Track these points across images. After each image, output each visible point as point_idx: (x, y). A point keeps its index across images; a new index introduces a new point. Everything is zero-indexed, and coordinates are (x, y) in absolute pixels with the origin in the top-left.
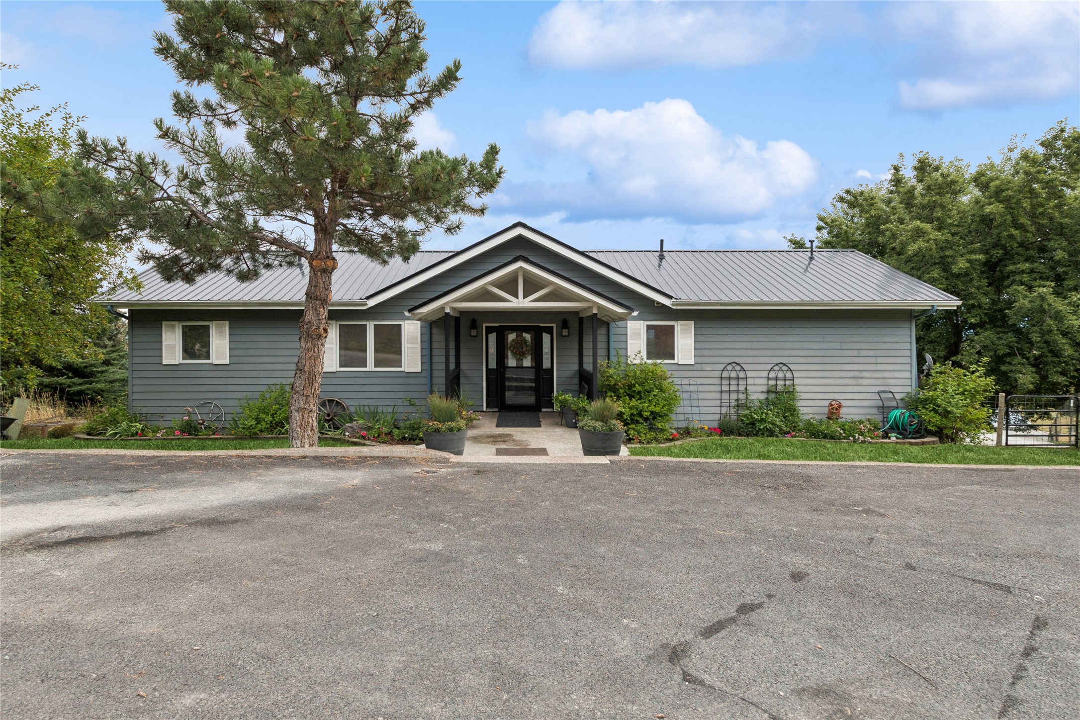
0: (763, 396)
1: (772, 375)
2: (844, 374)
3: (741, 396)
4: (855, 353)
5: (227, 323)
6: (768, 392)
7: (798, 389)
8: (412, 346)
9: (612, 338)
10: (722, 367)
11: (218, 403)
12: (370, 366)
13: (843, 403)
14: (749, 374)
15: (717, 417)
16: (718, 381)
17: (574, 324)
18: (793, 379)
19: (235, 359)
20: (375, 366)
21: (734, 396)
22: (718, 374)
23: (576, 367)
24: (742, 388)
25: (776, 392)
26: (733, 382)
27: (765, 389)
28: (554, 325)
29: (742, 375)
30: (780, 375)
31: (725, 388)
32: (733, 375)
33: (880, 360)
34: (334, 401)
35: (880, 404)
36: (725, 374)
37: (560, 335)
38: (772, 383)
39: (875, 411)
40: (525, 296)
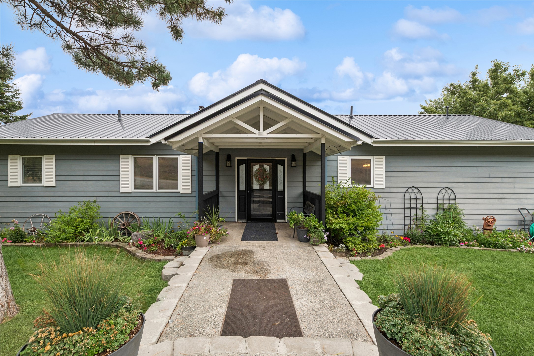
0: (434, 212)
1: (441, 196)
2: (492, 196)
3: (419, 212)
4: (499, 180)
5: (54, 156)
6: (438, 209)
7: (459, 206)
8: (184, 173)
9: (327, 168)
10: (404, 190)
11: (48, 215)
12: (156, 188)
13: (496, 217)
14: (424, 196)
15: (401, 227)
16: (401, 201)
17: (300, 159)
18: (455, 199)
19: (60, 183)
20: (159, 189)
21: (413, 211)
22: (402, 195)
23: (301, 190)
24: (419, 206)
25: (444, 209)
26: (412, 201)
27: (435, 206)
28: (286, 159)
29: (419, 196)
30: (447, 196)
31: (407, 205)
32: (413, 196)
33: (517, 185)
34: (129, 214)
35: (521, 218)
36: (407, 196)
37: (290, 166)
38: (440, 202)
39: (516, 223)
40: (264, 130)
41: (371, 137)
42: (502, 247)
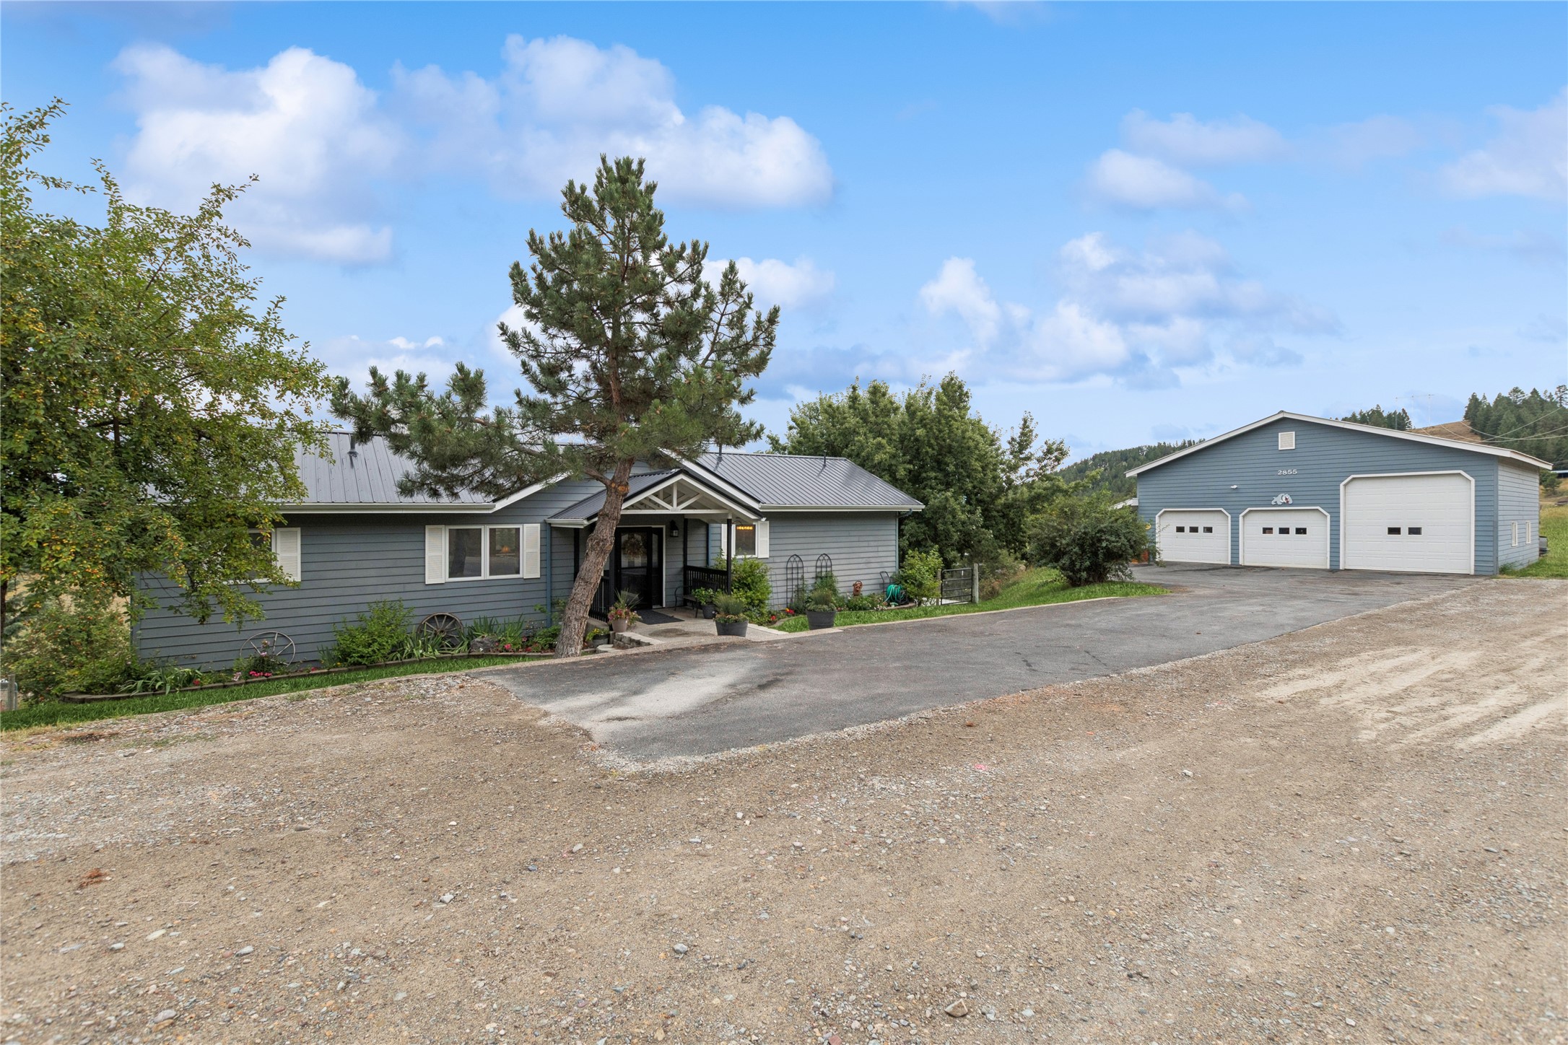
0: (813, 581)
1: (819, 564)
2: (860, 561)
3: (800, 582)
4: (865, 544)
5: (299, 530)
6: (817, 577)
7: (835, 574)
8: (530, 550)
9: (711, 537)
10: (787, 559)
11: (283, 632)
12: (485, 574)
13: (863, 583)
14: (805, 564)
15: (783, 601)
16: (784, 571)
17: (680, 525)
18: (831, 566)
19: (310, 575)
20: (491, 574)
21: (795, 583)
22: (784, 565)
23: (681, 565)
24: (800, 576)
25: (821, 578)
26: (795, 571)
27: (814, 575)
28: (664, 527)
29: (800, 565)
30: (824, 564)
31: (789, 576)
32: (795, 565)
33: (880, 549)
34: (443, 616)
35: (881, 581)
36: (789, 565)
37: (670, 536)
38: (819, 570)
39: (878, 587)
40: (678, 505)
41: (758, 502)
42: (865, 609)
